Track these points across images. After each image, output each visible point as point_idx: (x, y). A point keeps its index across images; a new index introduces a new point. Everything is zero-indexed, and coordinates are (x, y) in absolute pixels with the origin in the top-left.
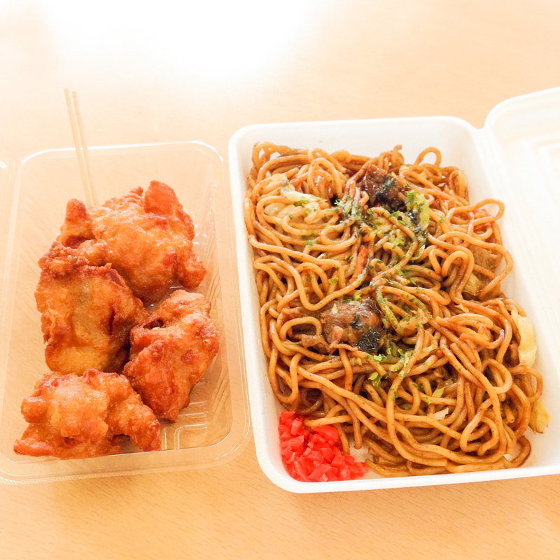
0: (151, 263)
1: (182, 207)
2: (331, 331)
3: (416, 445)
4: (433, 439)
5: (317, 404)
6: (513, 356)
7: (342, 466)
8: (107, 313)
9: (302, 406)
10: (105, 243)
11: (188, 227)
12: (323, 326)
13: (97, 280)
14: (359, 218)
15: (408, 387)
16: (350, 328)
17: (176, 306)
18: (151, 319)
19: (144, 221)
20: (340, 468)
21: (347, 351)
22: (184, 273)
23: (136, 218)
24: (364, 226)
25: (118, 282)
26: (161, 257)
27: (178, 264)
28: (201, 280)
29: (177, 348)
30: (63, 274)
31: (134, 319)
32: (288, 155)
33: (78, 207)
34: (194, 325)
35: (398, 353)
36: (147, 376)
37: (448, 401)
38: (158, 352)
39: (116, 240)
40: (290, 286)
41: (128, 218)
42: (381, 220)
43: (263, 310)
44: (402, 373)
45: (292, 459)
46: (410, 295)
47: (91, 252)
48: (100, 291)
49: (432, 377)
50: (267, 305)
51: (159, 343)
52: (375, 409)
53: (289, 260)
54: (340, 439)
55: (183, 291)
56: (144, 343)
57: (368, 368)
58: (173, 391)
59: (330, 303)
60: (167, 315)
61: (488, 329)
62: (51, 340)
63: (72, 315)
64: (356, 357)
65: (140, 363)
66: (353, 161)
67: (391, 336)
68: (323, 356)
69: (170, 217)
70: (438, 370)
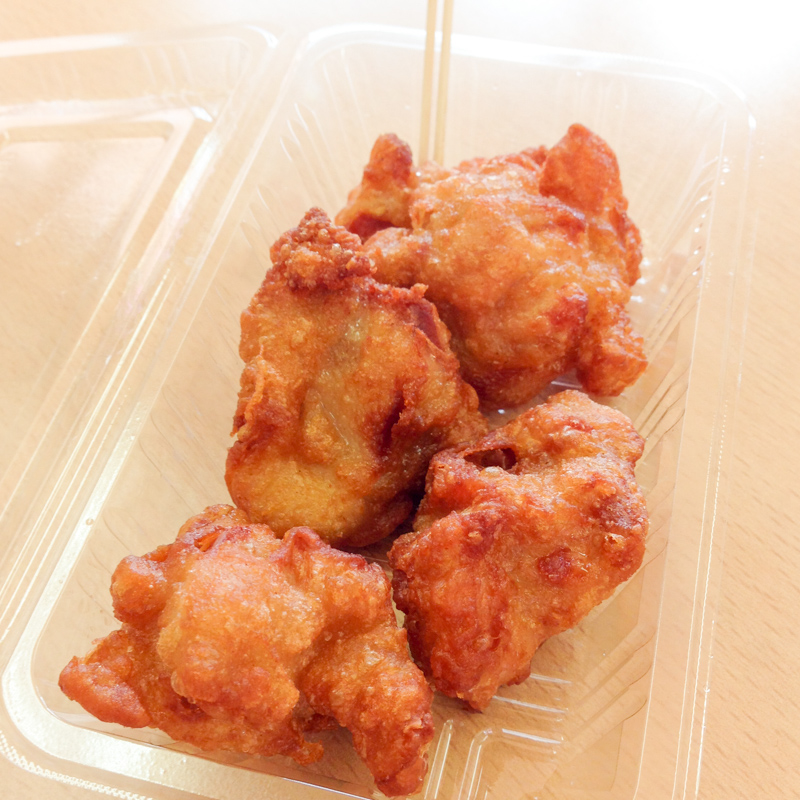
0: (524, 310)
1: (625, 206)
8: (387, 401)
10: (429, 239)
11: (630, 253)
13: (384, 317)
17: (558, 428)
18: (488, 444)
19: (532, 210)
22: (595, 356)
23: (515, 197)
25: (432, 334)
26: (549, 302)
27: (587, 330)
28: (630, 381)
29: (534, 534)
30: (311, 283)
31: (448, 434)
33: (396, 152)
34: (592, 486)
36: (440, 585)
38: (483, 533)
39: (454, 234)
41: (495, 192)
47: (392, 252)
48: (383, 345)
51: (491, 509)
55: (584, 397)
56: (456, 499)
58: (496, 643)
60: (531, 443)
62: (244, 430)
63: (308, 385)
65: (431, 548)
69: (594, 220)
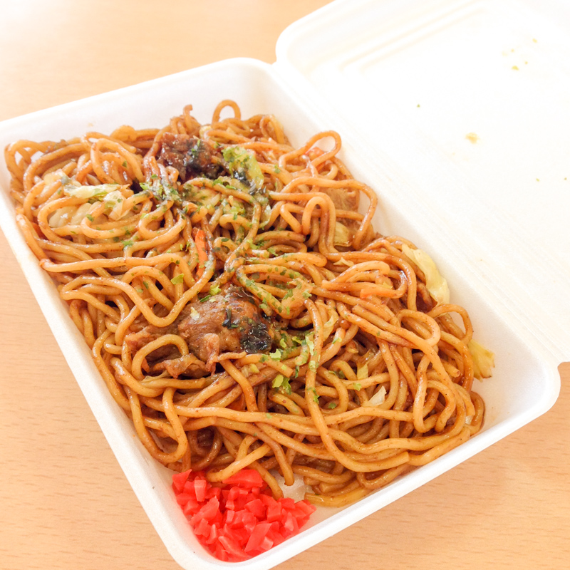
2: (201, 343)
3: (363, 449)
4: (378, 433)
5: (216, 446)
6: (426, 298)
7: (283, 516)
9: (195, 458)
12: (187, 341)
14: (177, 197)
15: (324, 379)
16: (225, 330)
20: (280, 521)
21: (233, 361)
24: (187, 204)
32: (55, 150)
35: (295, 342)
37: (380, 378)
40: (122, 305)
42: (204, 192)
43: (95, 351)
44: (313, 364)
45: (214, 535)
46: (279, 267)
49: (347, 356)
50: (99, 341)
52: (297, 422)
53: (108, 275)
54: (265, 483)
57: (268, 373)
59: (184, 309)
61: (385, 276)
64: (248, 365)
66: (139, 139)
67: (277, 323)
68: (203, 379)
70: (351, 345)
